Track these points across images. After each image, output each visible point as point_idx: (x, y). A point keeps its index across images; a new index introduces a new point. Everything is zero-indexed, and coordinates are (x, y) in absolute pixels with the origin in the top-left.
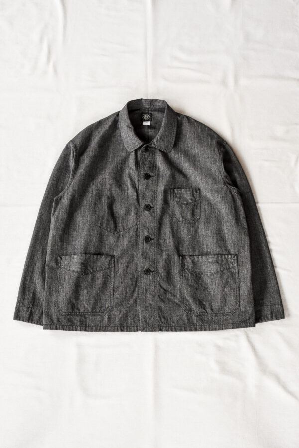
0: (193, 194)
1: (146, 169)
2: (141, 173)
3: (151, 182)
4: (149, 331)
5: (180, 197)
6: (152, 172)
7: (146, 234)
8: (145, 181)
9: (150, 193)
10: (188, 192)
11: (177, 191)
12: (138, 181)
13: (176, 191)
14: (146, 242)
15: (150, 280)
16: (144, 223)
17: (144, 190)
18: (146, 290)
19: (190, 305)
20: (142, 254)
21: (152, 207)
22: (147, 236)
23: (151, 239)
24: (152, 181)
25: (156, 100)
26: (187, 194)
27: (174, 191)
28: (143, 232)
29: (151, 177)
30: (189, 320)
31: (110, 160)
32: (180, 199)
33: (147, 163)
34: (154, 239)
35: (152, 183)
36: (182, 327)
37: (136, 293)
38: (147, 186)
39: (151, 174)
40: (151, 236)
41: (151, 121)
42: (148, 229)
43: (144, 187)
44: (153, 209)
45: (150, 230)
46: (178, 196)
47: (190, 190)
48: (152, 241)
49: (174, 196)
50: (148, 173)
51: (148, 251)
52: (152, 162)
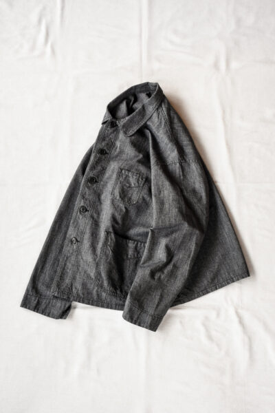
0: (138, 180)
3: (103, 158)
5: (126, 178)
6: (108, 150)
7: (83, 204)
8: (99, 155)
10: (134, 177)
11: (125, 172)
13: (123, 172)
14: (81, 212)
15: (73, 250)
18: (67, 258)
19: (103, 282)
22: (84, 206)
23: (86, 211)
24: (105, 157)
28: (80, 201)
30: (98, 295)
32: (125, 180)
34: (89, 211)
35: (104, 160)
36: (89, 300)
40: (87, 207)
42: (86, 200)
45: (88, 202)
47: (137, 176)
48: (87, 213)
49: (119, 175)
50: (105, 149)
51: (80, 221)
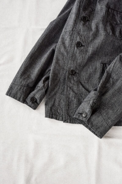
4: (70, 122)
7: (78, 40)
14: (77, 47)
16: (79, 30)
20: (72, 57)
21: (89, 21)
22: (79, 42)
23: (82, 46)
28: (76, 37)
34: (84, 46)
37: (58, 87)
40: (82, 43)
42: (81, 36)
44: (89, 22)
45: (83, 38)
47: (120, 14)
48: (82, 48)
51: (77, 55)
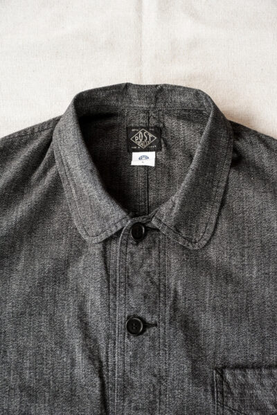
1: (132, 302)
2: (119, 314)
3: (147, 343)
5: (242, 394)
6: (152, 313)
8: (130, 342)
9: (147, 379)
10: (266, 381)
11: (234, 376)
12: (108, 337)
13: (228, 376)
17: (127, 368)
24: (153, 339)
25: (173, 89)
26: (262, 385)
27: (222, 375)
29: (147, 326)
31: (20, 267)
32: (242, 401)
33: (138, 280)
35: (152, 347)
38: (135, 356)
39: (148, 319)
41: (157, 150)
43: (128, 360)
46: (236, 391)
49: (222, 393)
50: (140, 314)
52: (156, 278)
